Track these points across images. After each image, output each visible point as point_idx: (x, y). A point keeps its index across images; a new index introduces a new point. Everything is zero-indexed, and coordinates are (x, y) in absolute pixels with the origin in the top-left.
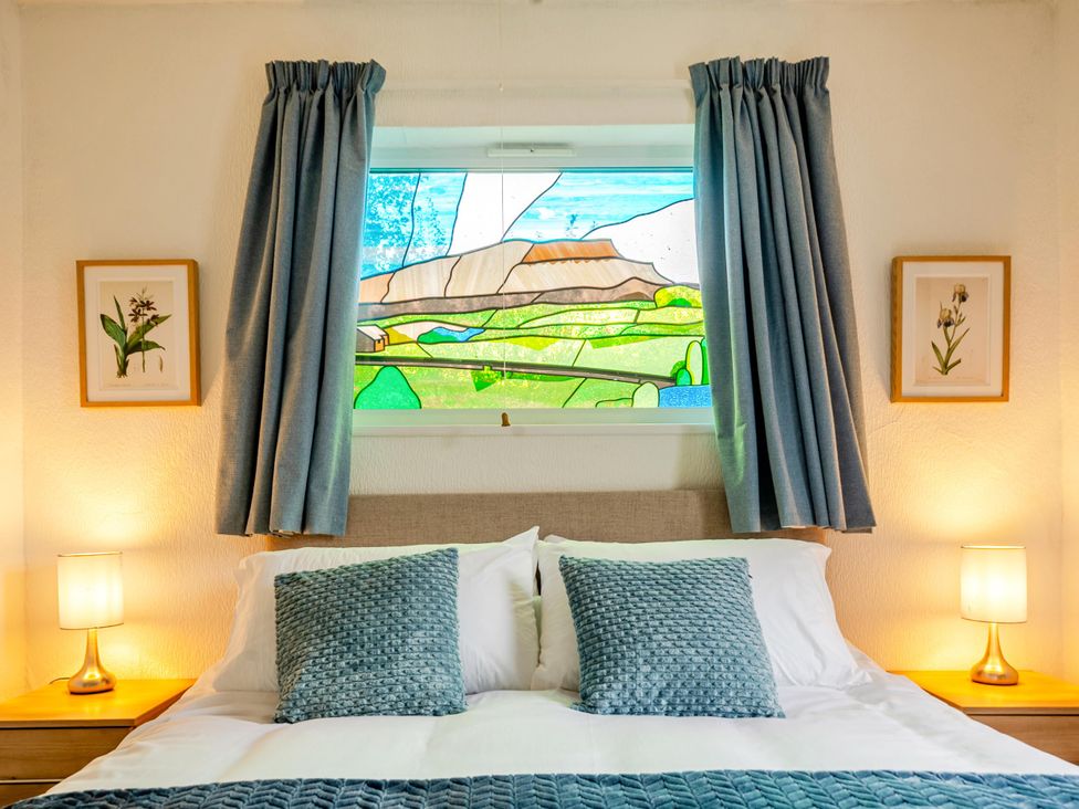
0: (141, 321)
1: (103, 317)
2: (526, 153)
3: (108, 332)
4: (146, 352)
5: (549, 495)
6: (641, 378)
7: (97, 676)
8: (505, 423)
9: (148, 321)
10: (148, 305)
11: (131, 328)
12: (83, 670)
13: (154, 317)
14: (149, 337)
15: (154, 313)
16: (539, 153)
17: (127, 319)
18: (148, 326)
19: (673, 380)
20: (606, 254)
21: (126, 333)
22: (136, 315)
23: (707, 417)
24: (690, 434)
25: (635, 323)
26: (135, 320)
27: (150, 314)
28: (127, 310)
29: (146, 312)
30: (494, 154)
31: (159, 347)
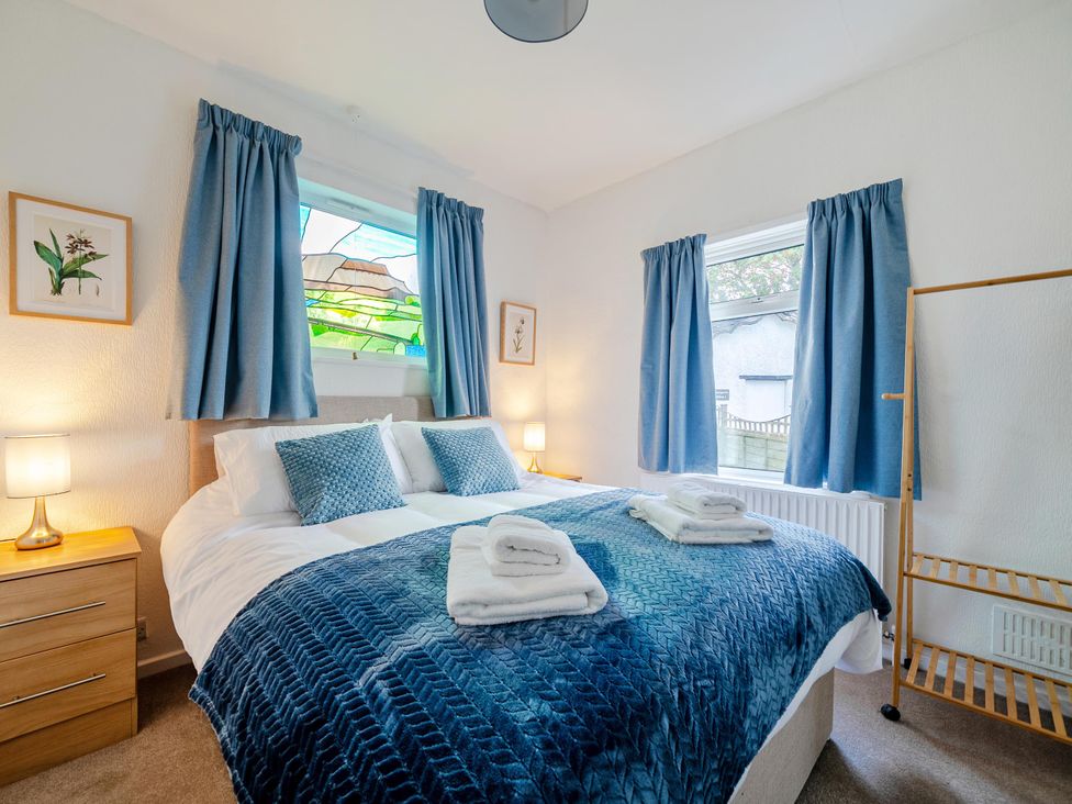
0: (77, 254)
1: (36, 244)
2: (348, 208)
3: (42, 257)
4: (82, 279)
5: (370, 398)
6: (398, 339)
7: (44, 533)
8: (355, 358)
9: (86, 256)
10: (86, 243)
11: (68, 258)
12: (30, 531)
13: (91, 254)
14: (84, 267)
15: (92, 250)
16: (355, 210)
17: (64, 252)
18: (85, 259)
19: (411, 342)
20: (382, 273)
21: (62, 261)
22: (73, 249)
23: (423, 362)
24: (412, 369)
25: (396, 311)
26: (72, 252)
27: (88, 250)
28: (64, 243)
29: (83, 247)
30: (330, 203)
31: (94, 276)
